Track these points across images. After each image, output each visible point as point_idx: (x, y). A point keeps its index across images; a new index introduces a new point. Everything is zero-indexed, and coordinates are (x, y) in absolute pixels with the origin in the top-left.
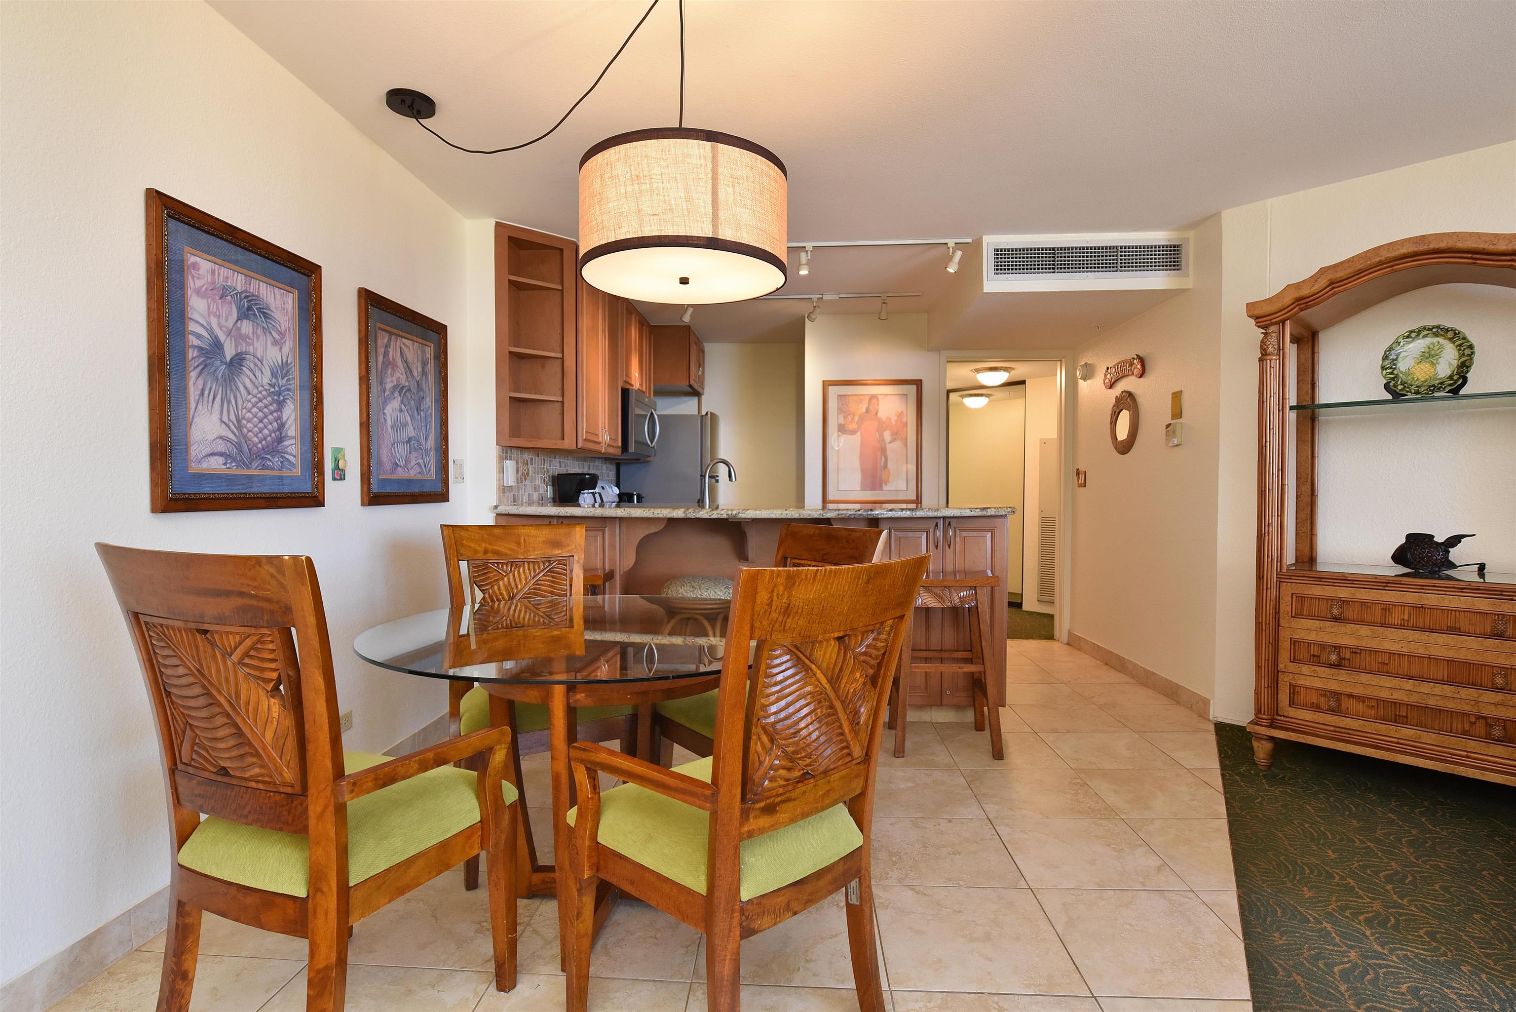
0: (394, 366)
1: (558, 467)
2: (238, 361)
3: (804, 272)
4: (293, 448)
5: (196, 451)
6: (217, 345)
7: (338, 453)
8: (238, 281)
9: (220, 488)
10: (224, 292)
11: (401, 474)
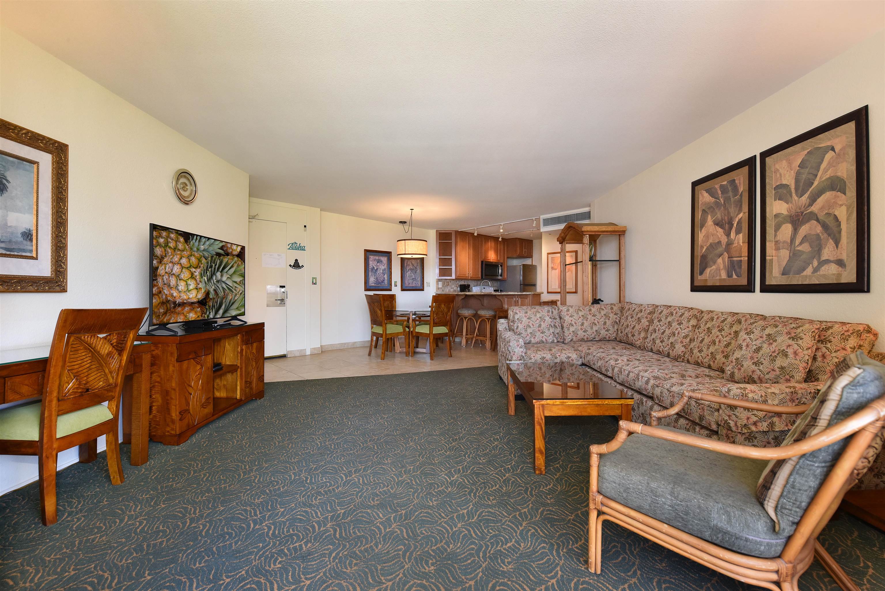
0: (409, 265)
1: (462, 283)
2: (377, 269)
3: (502, 231)
4: (386, 282)
5: (370, 283)
6: (374, 268)
7: (395, 282)
8: (377, 258)
9: (374, 288)
10: (375, 260)
11: (410, 285)
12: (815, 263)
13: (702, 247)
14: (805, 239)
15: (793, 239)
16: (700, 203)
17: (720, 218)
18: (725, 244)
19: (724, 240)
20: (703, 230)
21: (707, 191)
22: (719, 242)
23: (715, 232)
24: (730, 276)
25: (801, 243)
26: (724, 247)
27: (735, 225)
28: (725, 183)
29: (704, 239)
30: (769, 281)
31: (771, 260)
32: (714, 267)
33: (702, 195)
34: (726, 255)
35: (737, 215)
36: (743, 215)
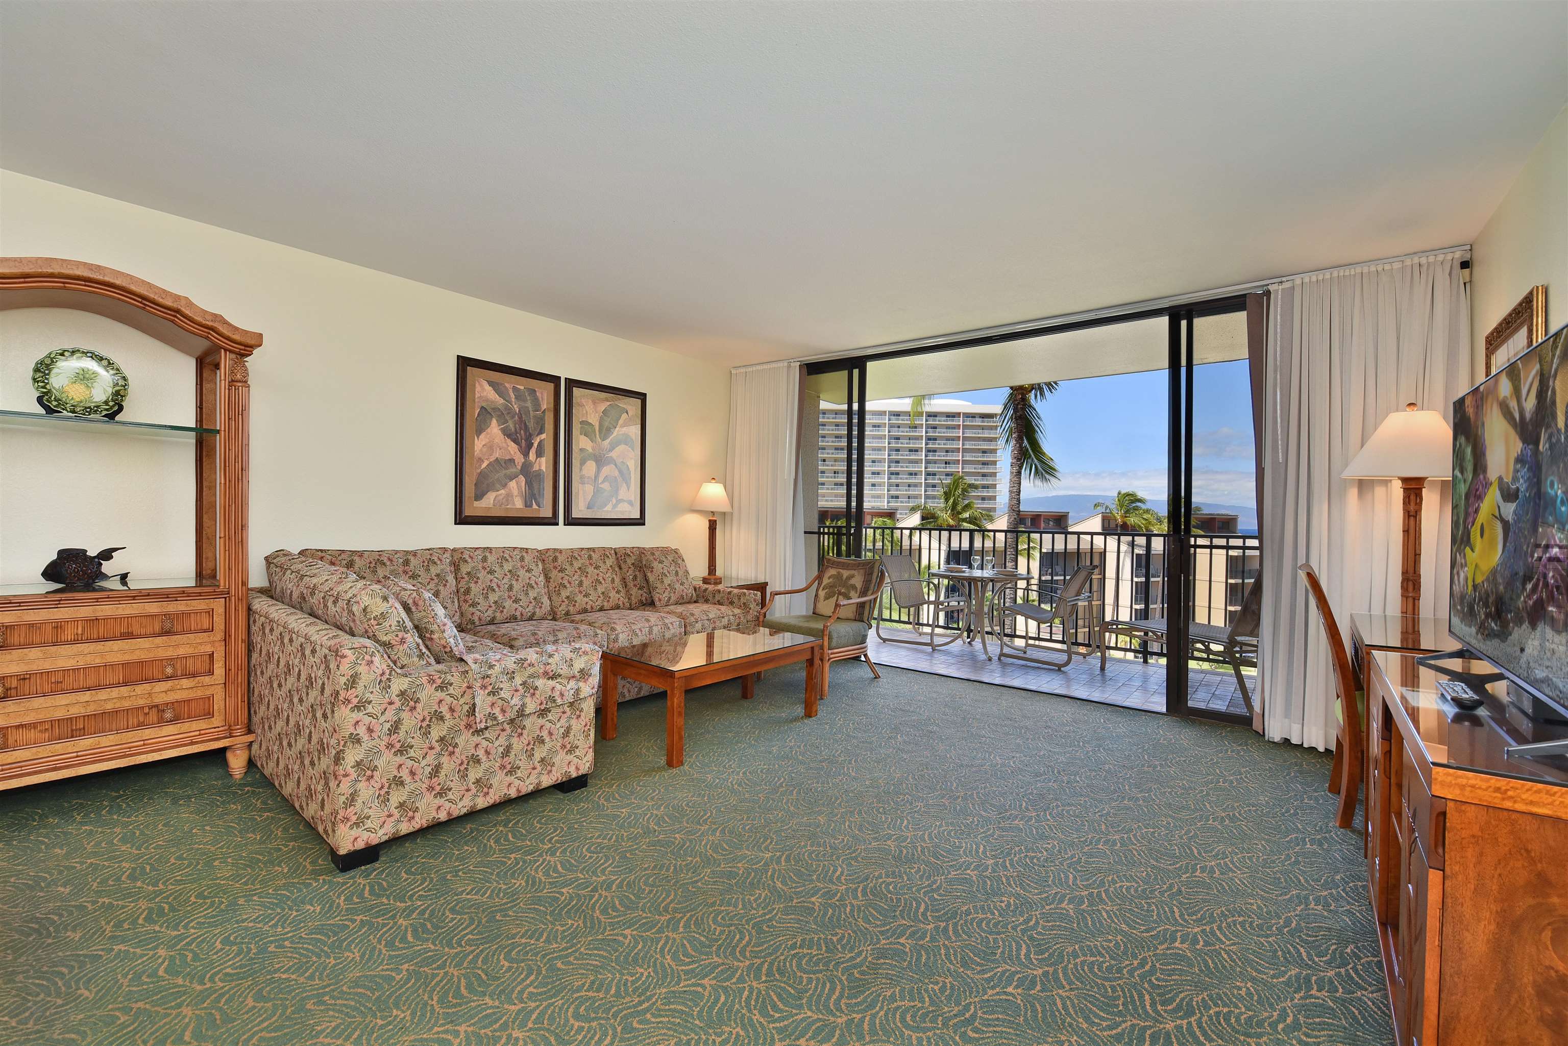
12: (614, 501)
13: (481, 460)
14: (606, 479)
15: (596, 477)
16: (477, 395)
17: (513, 429)
18: (520, 464)
19: (519, 459)
20: (482, 436)
21: (491, 383)
22: (512, 461)
23: (504, 445)
24: (528, 505)
25: (603, 482)
26: (519, 468)
27: (536, 445)
28: (522, 388)
29: (485, 450)
30: (575, 514)
31: (578, 493)
32: (503, 491)
33: (482, 386)
34: (522, 479)
35: (538, 434)
36: (546, 437)
